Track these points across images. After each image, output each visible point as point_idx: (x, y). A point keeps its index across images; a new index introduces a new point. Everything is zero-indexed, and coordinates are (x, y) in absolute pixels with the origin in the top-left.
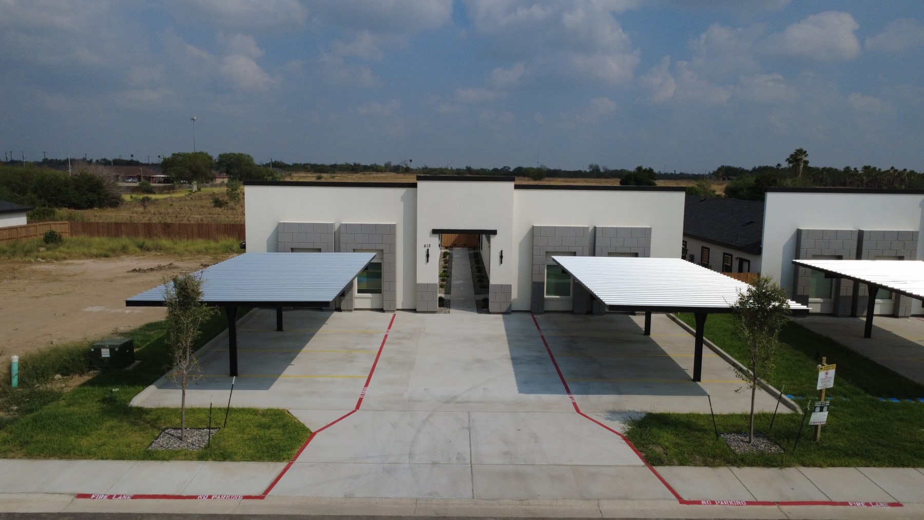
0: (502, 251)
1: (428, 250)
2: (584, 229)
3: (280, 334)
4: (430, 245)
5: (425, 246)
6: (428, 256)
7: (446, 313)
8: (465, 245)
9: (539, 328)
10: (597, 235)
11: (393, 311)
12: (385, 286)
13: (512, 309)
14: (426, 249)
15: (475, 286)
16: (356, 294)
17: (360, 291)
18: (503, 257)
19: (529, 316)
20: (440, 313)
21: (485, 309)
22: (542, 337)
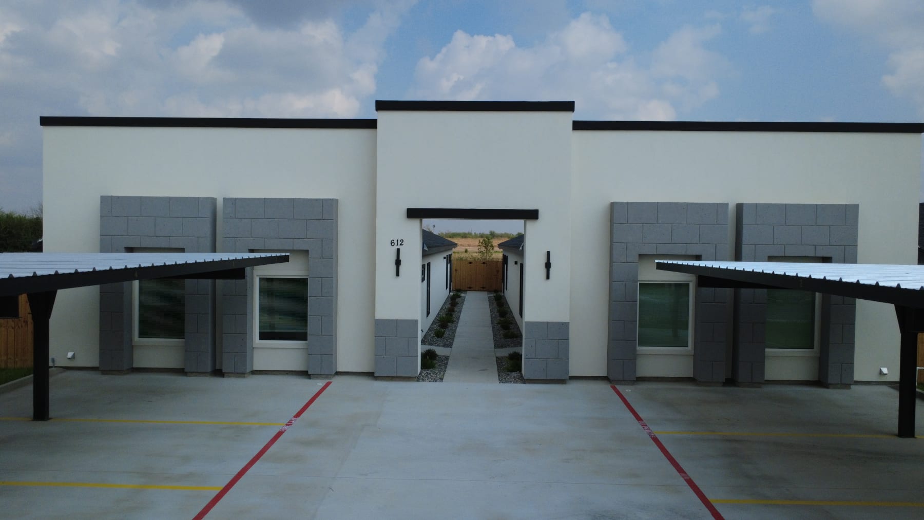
0: (548, 253)
1: (398, 250)
2: (720, 208)
3: (41, 427)
4: (402, 241)
5: (392, 243)
6: (398, 262)
7: (435, 380)
8: (483, 288)
9: (638, 418)
10: (746, 221)
11: (327, 376)
12: (312, 326)
13: (570, 374)
14: (395, 247)
15: (495, 335)
16: (257, 341)
17: (263, 336)
18: (552, 265)
19: (604, 389)
20: (423, 380)
21: (515, 374)
22: (656, 440)
